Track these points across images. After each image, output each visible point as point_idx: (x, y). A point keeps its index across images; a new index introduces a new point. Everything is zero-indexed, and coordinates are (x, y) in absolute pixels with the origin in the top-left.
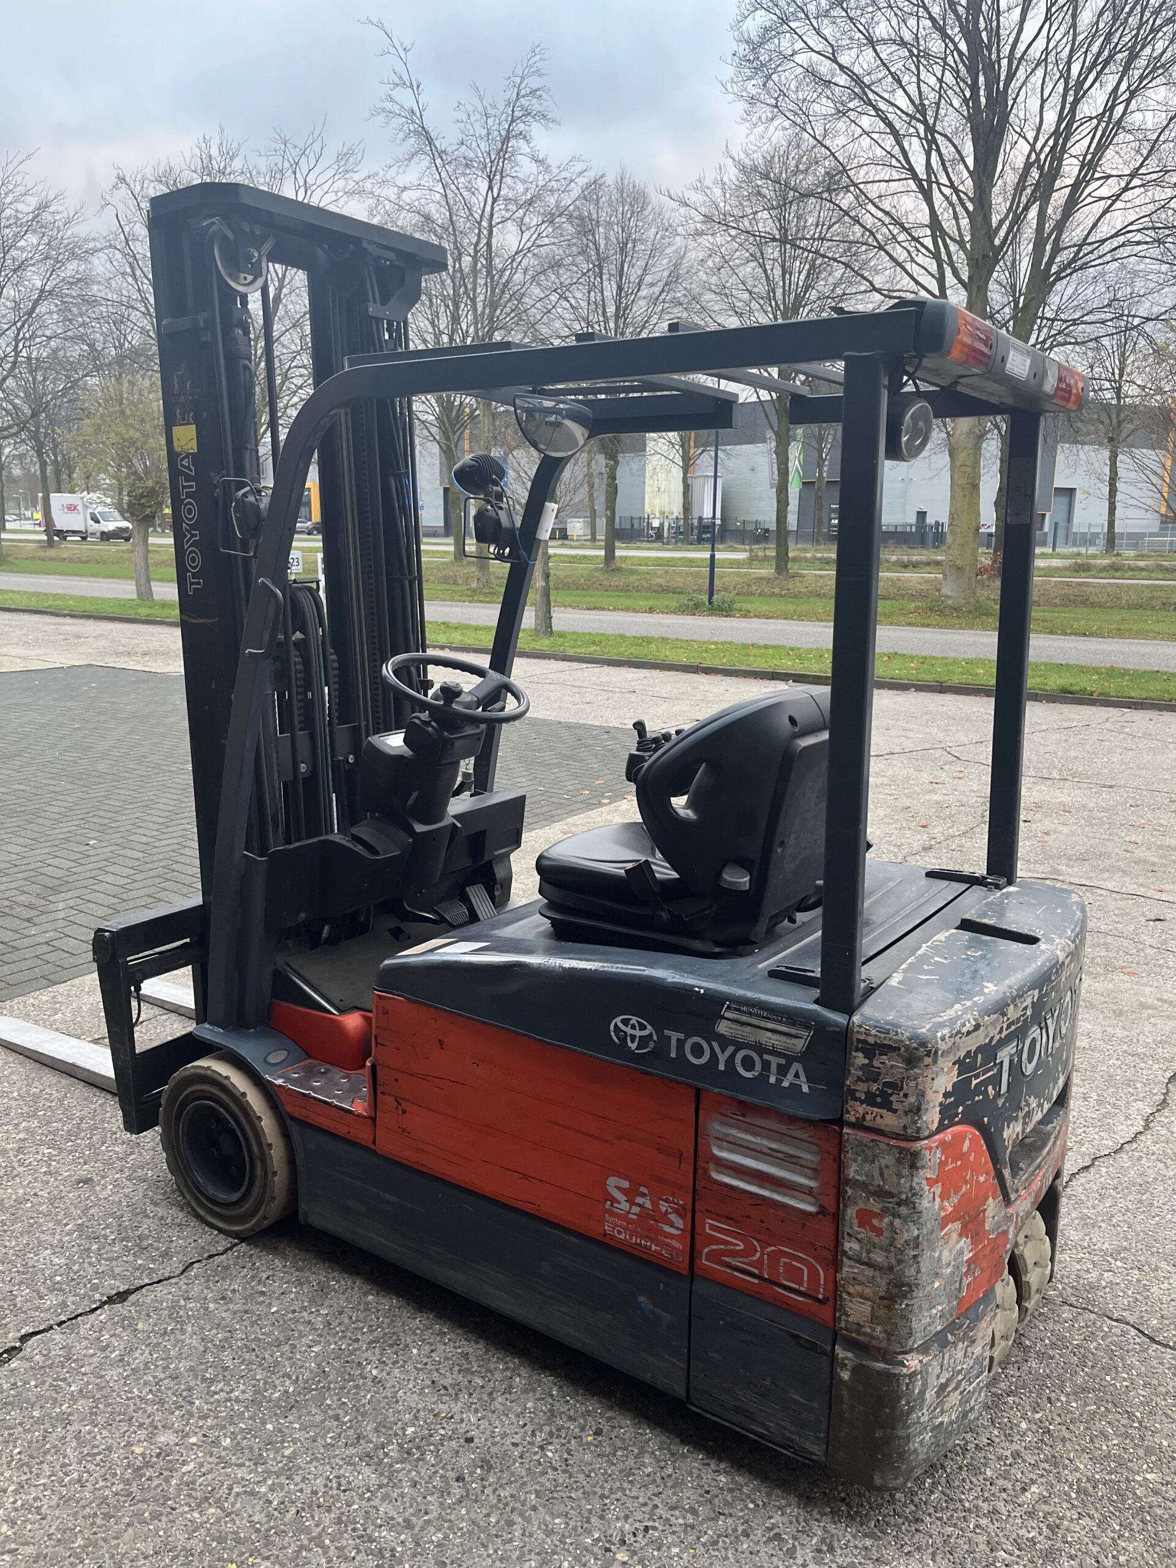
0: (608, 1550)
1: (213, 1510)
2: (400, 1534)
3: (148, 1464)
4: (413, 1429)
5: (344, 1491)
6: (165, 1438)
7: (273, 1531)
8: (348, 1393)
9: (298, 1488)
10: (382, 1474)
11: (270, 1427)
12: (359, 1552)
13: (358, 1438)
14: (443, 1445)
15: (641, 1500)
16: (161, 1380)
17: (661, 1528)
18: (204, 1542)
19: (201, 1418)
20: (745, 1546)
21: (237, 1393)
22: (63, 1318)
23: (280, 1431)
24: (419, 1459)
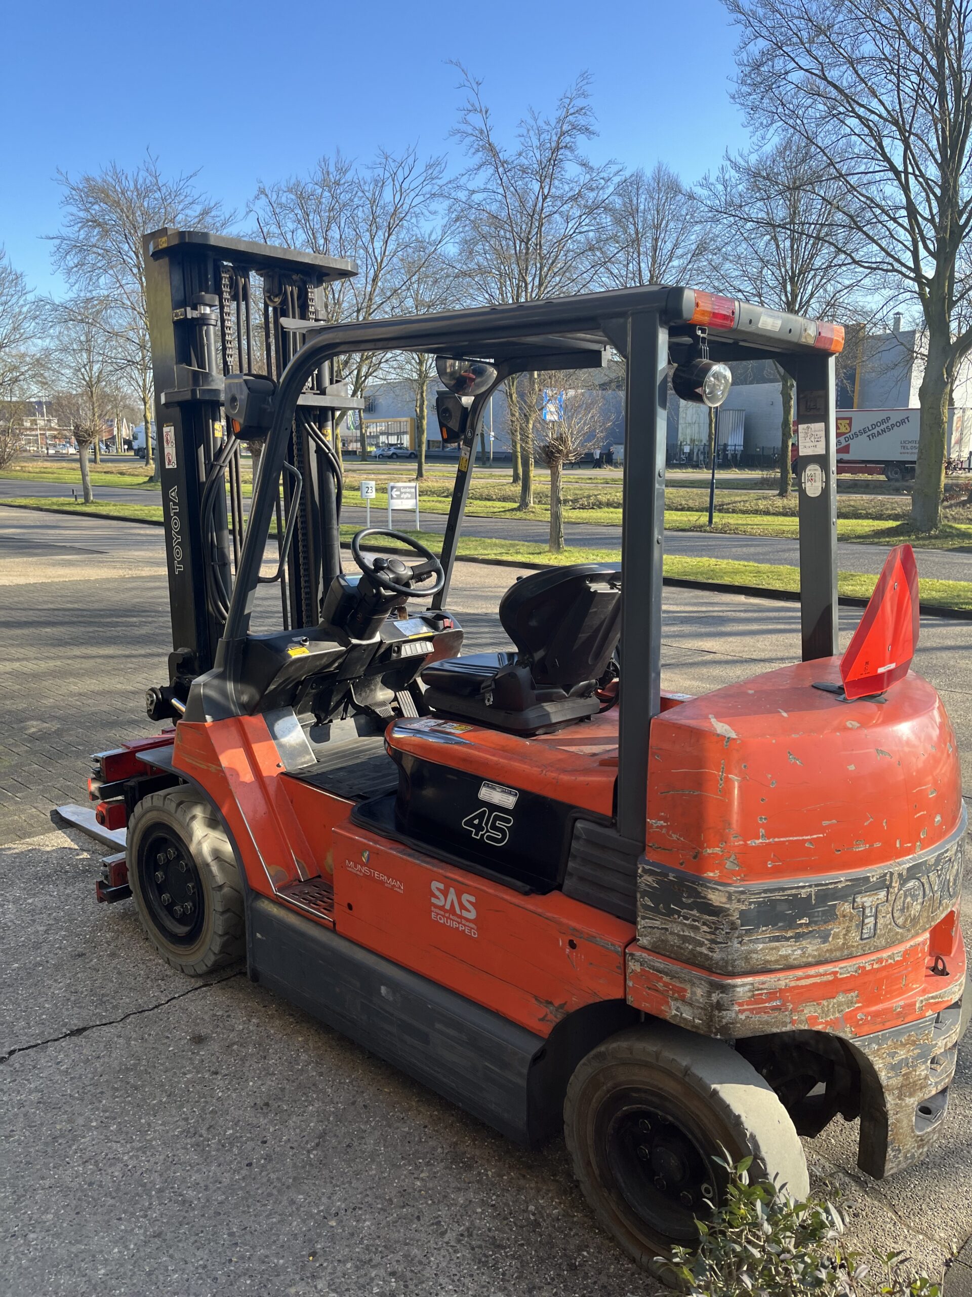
0: (325, 1218)
1: (91, 1167)
2: (199, 1193)
3: (62, 1136)
4: (231, 1131)
5: (175, 1164)
6: (77, 1121)
8: (199, 1105)
9: (147, 1159)
10: (202, 1156)
11: (143, 1121)
12: (171, 1200)
13: (195, 1134)
14: (246, 1143)
15: (359, 1190)
16: (87, 1086)
17: (364, 1209)
18: (80, 1184)
19: (103, 1111)
20: (414, 1226)
22: (39, 1042)
23: (149, 1125)
24: (229, 1150)
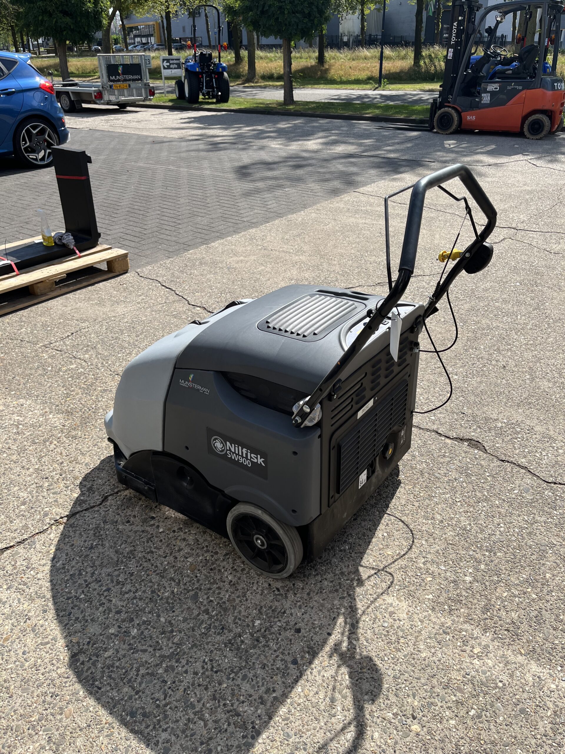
0: (404, 723)
1: (126, 689)
2: (257, 708)
3: (82, 651)
4: (259, 622)
5: (216, 672)
6: (93, 629)
7: (169, 707)
8: (214, 592)
9: (184, 669)
10: (241, 658)
11: (162, 619)
13: (223, 628)
14: (280, 634)
15: (423, 681)
16: (90, 584)
17: (440, 704)
19: (117, 613)
21: (140, 593)
22: (25, 537)
23: (170, 622)
24: (264, 646)
